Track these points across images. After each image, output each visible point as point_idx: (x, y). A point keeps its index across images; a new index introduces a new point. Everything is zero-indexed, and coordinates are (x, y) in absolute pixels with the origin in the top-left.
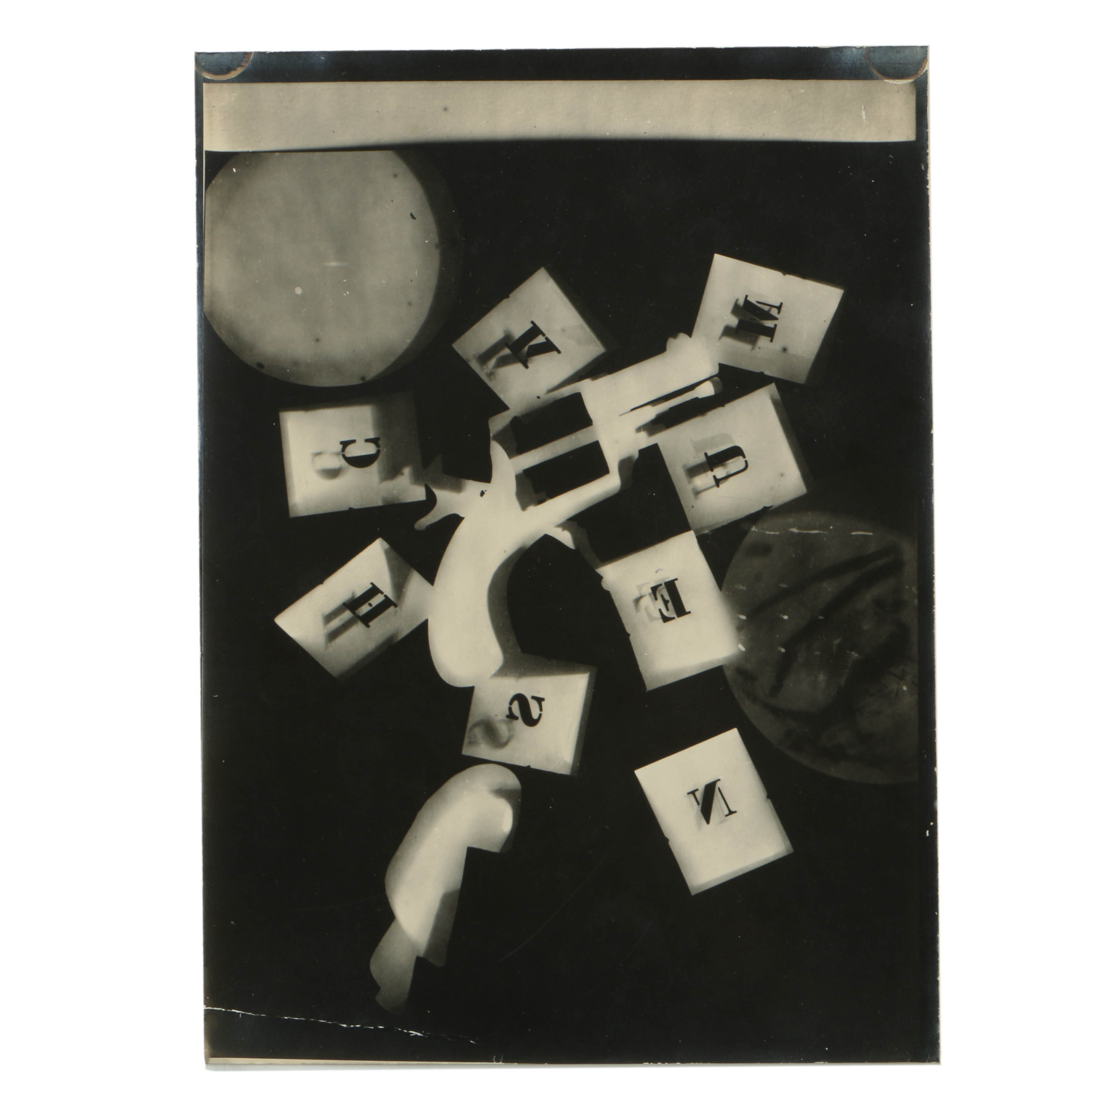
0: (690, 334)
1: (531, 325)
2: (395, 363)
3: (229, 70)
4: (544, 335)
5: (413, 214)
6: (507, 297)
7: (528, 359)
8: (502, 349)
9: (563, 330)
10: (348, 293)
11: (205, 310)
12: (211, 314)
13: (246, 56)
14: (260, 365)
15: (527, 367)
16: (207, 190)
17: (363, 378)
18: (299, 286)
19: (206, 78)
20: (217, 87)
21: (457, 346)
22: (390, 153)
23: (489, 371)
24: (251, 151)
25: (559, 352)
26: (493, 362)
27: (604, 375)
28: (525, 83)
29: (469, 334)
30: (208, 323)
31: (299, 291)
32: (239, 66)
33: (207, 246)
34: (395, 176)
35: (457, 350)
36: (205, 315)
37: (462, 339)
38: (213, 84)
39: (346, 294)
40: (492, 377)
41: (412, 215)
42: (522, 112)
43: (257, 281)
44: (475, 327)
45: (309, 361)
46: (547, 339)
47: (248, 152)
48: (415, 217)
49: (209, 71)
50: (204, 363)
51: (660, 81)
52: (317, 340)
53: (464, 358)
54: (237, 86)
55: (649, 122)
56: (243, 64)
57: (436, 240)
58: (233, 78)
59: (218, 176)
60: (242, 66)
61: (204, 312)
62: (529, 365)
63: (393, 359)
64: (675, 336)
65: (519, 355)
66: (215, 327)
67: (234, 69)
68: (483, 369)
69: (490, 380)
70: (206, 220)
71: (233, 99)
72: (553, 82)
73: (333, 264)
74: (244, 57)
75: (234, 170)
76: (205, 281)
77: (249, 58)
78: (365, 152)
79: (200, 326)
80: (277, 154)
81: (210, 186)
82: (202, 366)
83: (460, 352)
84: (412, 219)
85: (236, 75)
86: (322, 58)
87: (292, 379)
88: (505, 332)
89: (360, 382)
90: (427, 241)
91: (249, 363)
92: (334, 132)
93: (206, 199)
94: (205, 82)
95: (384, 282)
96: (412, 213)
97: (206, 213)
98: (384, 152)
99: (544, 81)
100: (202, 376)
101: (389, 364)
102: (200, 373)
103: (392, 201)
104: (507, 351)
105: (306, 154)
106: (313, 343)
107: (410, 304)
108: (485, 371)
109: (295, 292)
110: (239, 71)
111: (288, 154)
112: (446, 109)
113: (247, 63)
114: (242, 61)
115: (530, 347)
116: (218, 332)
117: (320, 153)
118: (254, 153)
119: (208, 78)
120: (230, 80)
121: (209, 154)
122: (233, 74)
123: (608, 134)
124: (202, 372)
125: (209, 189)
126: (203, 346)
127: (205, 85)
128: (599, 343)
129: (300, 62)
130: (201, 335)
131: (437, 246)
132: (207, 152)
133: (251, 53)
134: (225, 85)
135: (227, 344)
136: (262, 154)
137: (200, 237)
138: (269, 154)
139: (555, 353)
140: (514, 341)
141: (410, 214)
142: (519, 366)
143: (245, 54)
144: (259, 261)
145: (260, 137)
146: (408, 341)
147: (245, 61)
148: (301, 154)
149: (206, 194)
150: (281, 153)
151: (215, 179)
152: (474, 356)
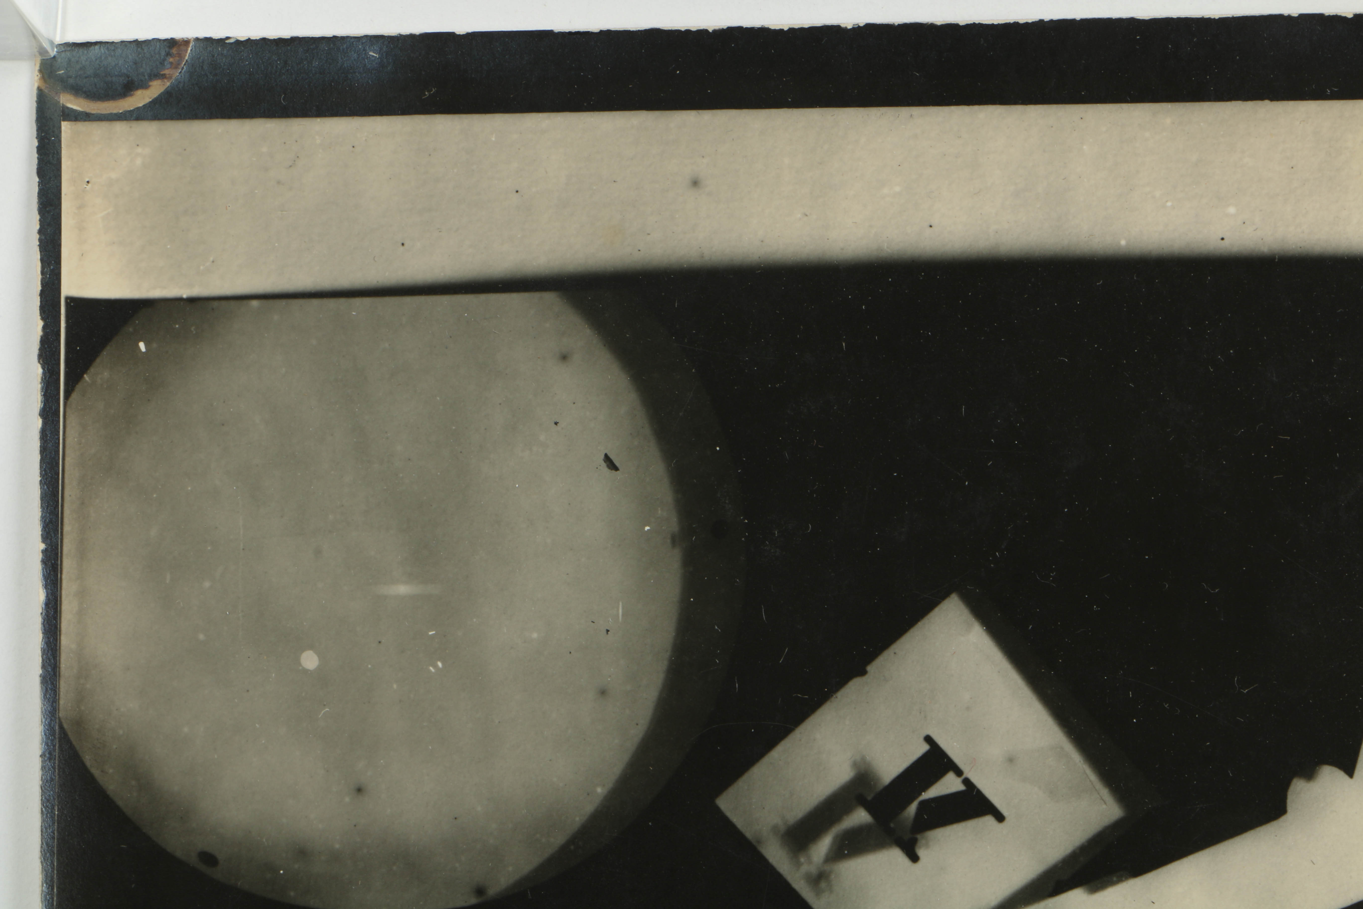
0: (1350, 770)
1: (925, 747)
2: (564, 850)
3: (128, 88)
4: (959, 772)
5: (612, 457)
6: (862, 672)
7: (919, 836)
8: (847, 810)
9: (1011, 760)
10: (440, 664)
11: (62, 714)
12: (79, 723)
13: (174, 51)
14: (209, 858)
15: (914, 858)
16: (69, 402)
17: (480, 891)
18: (311, 647)
19: (68, 108)
20: (97, 130)
21: (725, 803)
22: (550, 297)
23: (813, 869)
24: (185, 296)
25: (1000, 818)
26: (824, 845)
27: (1120, 880)
28: (904, 112)
29: (759, 771)
30: (72, 747)
31: (310, 661)
32: (156, 75)
33: (68, 546)
34: (564, 358)
35: (728, 814)
36: (61, 727)
37: (742, 784)
38: (87, 124)
39: (435, 666)
40: (823, 885)
41: (607, 459)
42: (897, 189)
43: (201, 637)
44: (776, 754)
45: (337, 846)
46: (967, 782)
47: (180, 300)
48: (617, 464)
49: (77, 90)
50: (60, 853)
51: (1259, 103)
52: (359, 790)
53: (749, 835)
54: (150, 128)
55: (1232, 210)
56: (166, 72)
57: (673, 524)
58: (138, 108)
59: (98, 360)
60: (163, 77)
61: (59, 718)
62: (921, 852)
63: (558, 839)
64: (1309, 774)
65: (892, 825)
66: (88, 759)
67: (144, 85)
68: (798, 865)
69: (818, 893)
70: (66, 476)
71: (139, 162)
72: (976, 108)
73: (403, 589)
74: (168, 54)
75: (142, 346)
76: (63, 638)
77: (181, 56)
78: (483, 297)
79: (48, 756)
80: (255, 303)
81: (79, 387)
82: (52, 863)
83: (738, 820)
84: (609, 470)
85: (148, 100)
86: (371, 53)
87: (292, 894)
88: (855, 765)
89: (473, 901)
90: (647, 528)
91: (179, 854)
92: (403, 244)
93: (68, 422)
94: (64, 120)
95: (535, 635)
96: (609, 455)
97: (67, 459)
98: (534, 297)
99: (953, 108)
100: (53, 889)
101: (548, 852)
102: (48, 881)
103: (556, 423)
104: (861, 817)
105: (332, 303)
106: (347, 799)
107: (603, 693)
108: (805, 868)
109: (300, 664)
110: (156, 89)
111: (283, 302)
112: (695, 183)
113: (176, 68)
114: (162, 63)
115: (923, 804)
116: (96, 772)
117: (367, 301)
118: (192, 301)
119: (75, 107)
120: (131, 112)
121: (76, 304)
122: (141, 98)
123: (1123, 243)
124: (52, 880)
125: (74, 396)
126: (56, 808)
127: (66, 126)
128: (1105, 792)
129: (316, 63)
130: (52, 780)
131: (674, 541)
132: (70, 300)
133: (186, 42)
134: (120, 127)
135: (120, 803)
136: (216, 304)
137: (51, 521)
138: (232, 303)
139: (989, 820)
140: (880, 787)
141: (603, 456)
142: (895, 856)
143: (172, 43)
144: (207, 584)
145: (211, 259)
146: (599, 790)
147: (171, 63)
148: (315, 302)
149: (68, 409)
150: (264, 302)
151: (92, 370)
152: (775, 829)
